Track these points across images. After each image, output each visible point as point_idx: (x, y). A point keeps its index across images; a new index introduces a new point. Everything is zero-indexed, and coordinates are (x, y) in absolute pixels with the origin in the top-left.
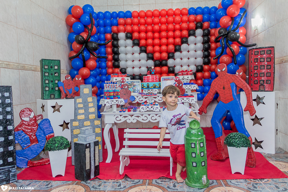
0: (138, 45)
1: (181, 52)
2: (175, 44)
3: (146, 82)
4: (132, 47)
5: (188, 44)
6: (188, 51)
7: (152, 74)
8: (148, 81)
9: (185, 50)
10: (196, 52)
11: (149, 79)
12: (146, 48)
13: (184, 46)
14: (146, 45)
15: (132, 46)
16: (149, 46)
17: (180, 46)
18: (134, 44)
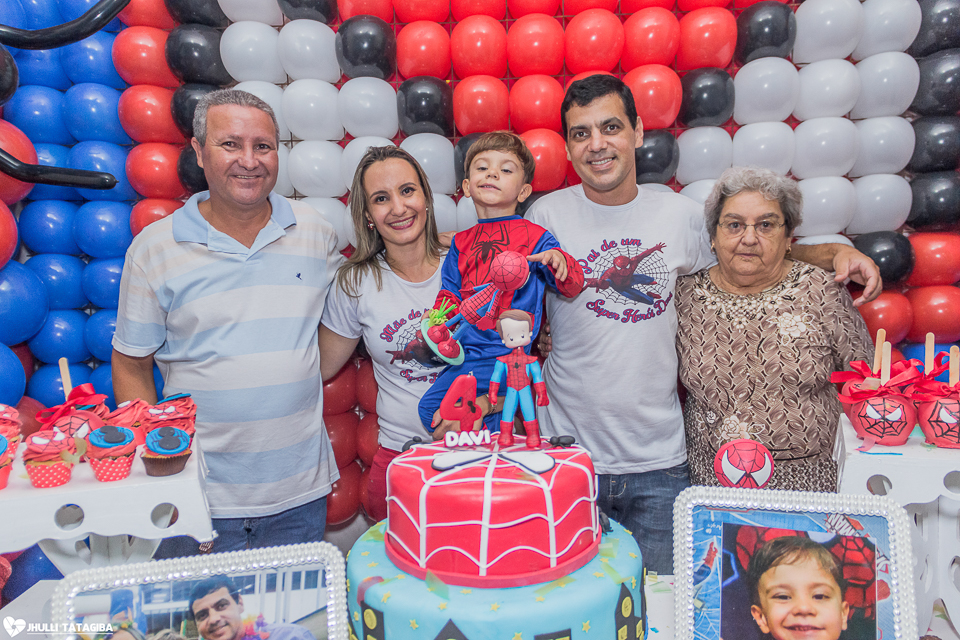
0: (383, 61)
1: (732, 127)
2: (680, 62)
3: (420, 575)
4: (338, 86)
5: (790, 59)
6: (793, 122)
7: (508, 417)
8: (452, 568)
9: (767, 106)
10: (854, 121)
11: (470, 537)
12: (447, 92)
13: (761, 75)
14: (451, 71)
15: (337, 77)
16: (474, 78)
17: (727, 72)
18: (355, 60)
